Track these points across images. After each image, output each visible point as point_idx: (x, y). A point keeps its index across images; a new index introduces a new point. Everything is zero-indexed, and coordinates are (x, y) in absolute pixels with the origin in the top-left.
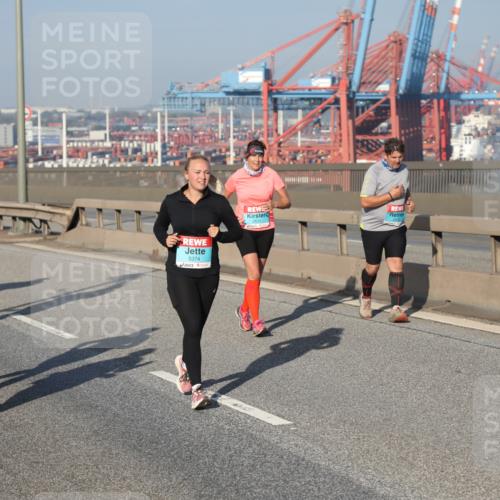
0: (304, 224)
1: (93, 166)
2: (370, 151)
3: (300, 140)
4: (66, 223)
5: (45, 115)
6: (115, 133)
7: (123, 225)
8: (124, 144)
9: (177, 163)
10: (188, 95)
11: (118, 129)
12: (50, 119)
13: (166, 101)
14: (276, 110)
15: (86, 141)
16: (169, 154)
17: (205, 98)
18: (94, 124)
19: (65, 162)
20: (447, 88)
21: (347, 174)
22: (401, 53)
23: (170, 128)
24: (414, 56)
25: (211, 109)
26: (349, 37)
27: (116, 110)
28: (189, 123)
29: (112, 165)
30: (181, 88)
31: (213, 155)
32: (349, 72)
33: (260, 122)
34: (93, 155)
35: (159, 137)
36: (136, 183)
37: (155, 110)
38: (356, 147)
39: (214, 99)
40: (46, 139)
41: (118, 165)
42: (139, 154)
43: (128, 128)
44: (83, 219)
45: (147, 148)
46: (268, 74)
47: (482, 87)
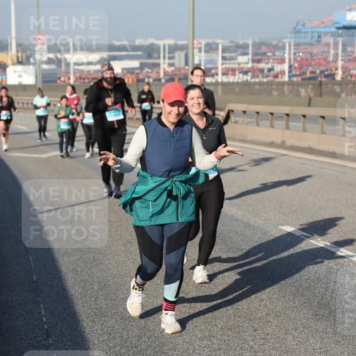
1: (240, 81)
5: (207, 45)
6: (256, 58)
7: (261, 123)
8: (261, 65)
9: (300, 79)
10: (309, 30)
11: (257, 54)
12: (210, 48)
13: (293, 35)
15: (235, 64)
16: (294, 72)
17: (321, 32)
18: (240, 51)
19: (220, 78)
23: (295, 54)
25: (325, 40)
27: (257, 41)
28: (309, 50)
29: (253, 80)
30: (304, 25)
31: (326, 73)
34: (240, 73)
35: (287, 61)
36: (270, 93)
37: (284, 41)
39: (328, 33)
40: (208, 62)
41: (257, 80)
42: (272, 72)
43: (265, 54)
44: (232, 118)
45: (278, 68)
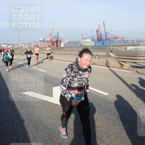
3: (47, 45)
6: (29, 45)
12: (22, 44)
14: (44, 42)
18: (26, 44)
19: (24, 48)
20: (60, 40)
22: (56, 37)
23: (34, 44)
26: (51, 35)
30: (35, 40)
32: (51, 39)
38: (52, 46)
46: (43, 39)
47: (63, 40)
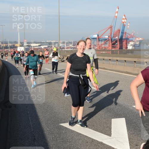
0: (104, 59)
1: (70, 50)
2: (114, 48)
3: (103, 46)
4: (66, 59)
5: (63, 42)
8: (75, 47)
11: (74, 44)
12: (63, 43)
14: (99, 41)
15: (69, 46)
18: (70, 43)
19: (66, 49)
20: (127, 38)
21: (111, 51)
22: (119, 32)
24: (122, 33)
26: (111, 30)
27: (74, 41)
29: (73, 50)
30: (84, 38)
32: (111, 35)
33: (97, 43)
34: (70, 48)
38: (112, 47)
40: (63, 46)
46: (98, 36)
47: (133, 38)
